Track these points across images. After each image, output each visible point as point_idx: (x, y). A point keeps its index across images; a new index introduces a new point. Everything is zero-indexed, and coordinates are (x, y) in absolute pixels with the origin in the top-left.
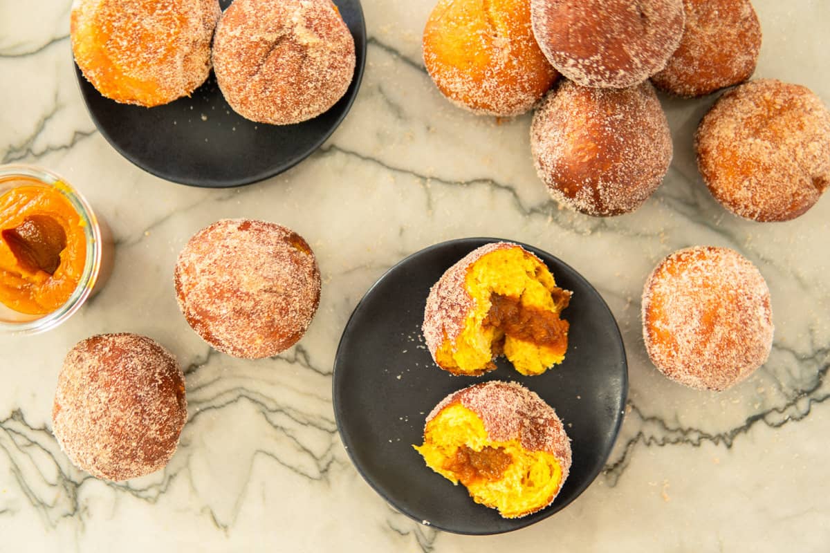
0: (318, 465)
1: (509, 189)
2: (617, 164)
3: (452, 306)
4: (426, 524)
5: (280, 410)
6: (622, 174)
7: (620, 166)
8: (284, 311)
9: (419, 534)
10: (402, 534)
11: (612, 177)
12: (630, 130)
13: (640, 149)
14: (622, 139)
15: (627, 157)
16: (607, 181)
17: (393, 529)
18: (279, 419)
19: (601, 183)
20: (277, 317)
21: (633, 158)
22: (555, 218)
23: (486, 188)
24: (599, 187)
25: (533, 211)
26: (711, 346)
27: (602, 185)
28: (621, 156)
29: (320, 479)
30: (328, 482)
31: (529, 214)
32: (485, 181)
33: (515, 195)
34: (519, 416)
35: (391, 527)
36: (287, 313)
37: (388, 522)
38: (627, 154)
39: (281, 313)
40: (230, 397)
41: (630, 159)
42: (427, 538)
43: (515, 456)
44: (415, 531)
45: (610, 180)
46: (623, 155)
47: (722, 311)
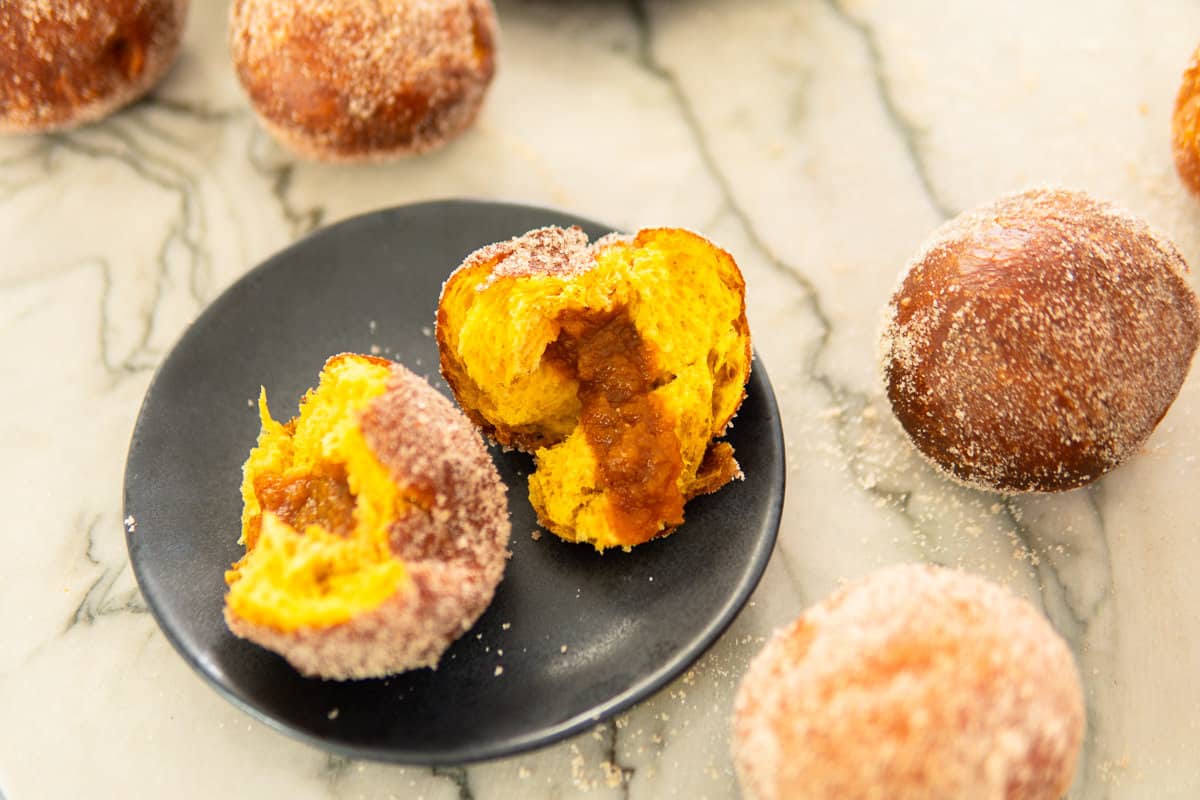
0: (135, 354)
1: (826, 323)
2: (1021, 301)
3: (555, 250)
4: (128, 527)
5: (195, 249)
6: (1015, 325)
7: (1023, 310)
8: (354, 32)
9: (106, 581)
10: (88, 555)
11: (993, 315)
12: (1097, 285)
13: (1083, 326)
14: (1070, 277)
15: (1049, 309)
16: (979, 314)
17: (89, 533)
18: (179, 258)
19: (967, 309)
20: (338, 28)
21: (1057, 322)
22: (844, 419)
23: (798, 293)
24: (959, 315)
25: (825, 381)
26: (861, 700)
27: (966, 315)
28: (1043, 298)
29: (111, 370)
30: (114, 385)
31: (813, 378)
32: (804, 283)
33: (825, 339)
34: (442, 474)
35: (92, 528)
36: (355, 40)
37: (99, 518)
38: (1055, 305)
39: (348, 29)
40: (169, 175)
41: (1051, 317)
42: (107, 599)
43: (361, 529)
44: (108, 570)
45: (988, 317)
46: (1046, 300)
47: (945, 664)
